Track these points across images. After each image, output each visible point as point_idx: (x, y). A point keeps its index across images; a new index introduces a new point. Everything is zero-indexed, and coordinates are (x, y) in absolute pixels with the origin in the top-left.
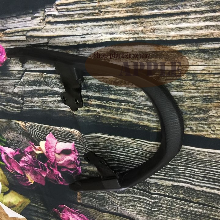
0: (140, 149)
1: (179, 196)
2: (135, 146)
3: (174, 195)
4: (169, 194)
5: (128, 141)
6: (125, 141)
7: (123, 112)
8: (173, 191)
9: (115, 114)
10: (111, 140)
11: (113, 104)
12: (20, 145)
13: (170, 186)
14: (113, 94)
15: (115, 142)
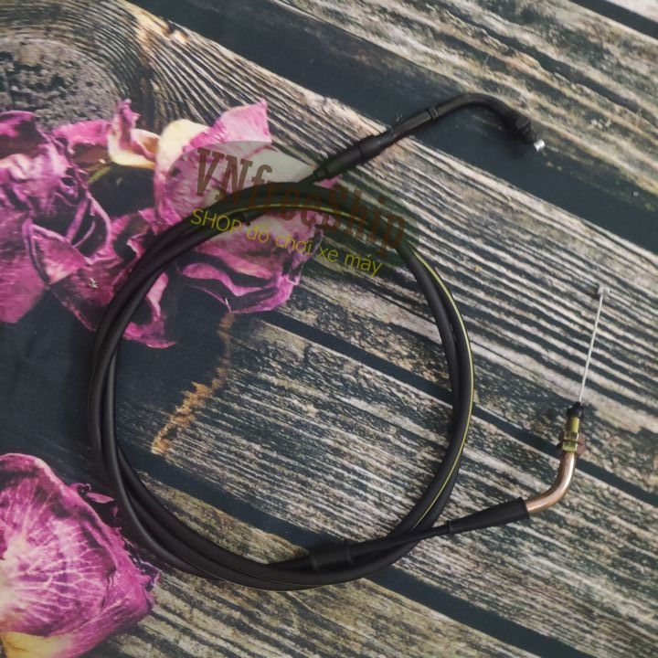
0: (595, 268)
1: (646, 478)
2: (582, 252)
3: (629, 474)
4: (613, 466)
5: (568, 228)
6: (558, 223)
7: (605, 129)
8: (633, 454)
9: (577, 128)
10: (511, 208)
11: (587, 96)
12: (51, 98)
13: (632, 434)
14: (601, 69)
15: (521, 216)
